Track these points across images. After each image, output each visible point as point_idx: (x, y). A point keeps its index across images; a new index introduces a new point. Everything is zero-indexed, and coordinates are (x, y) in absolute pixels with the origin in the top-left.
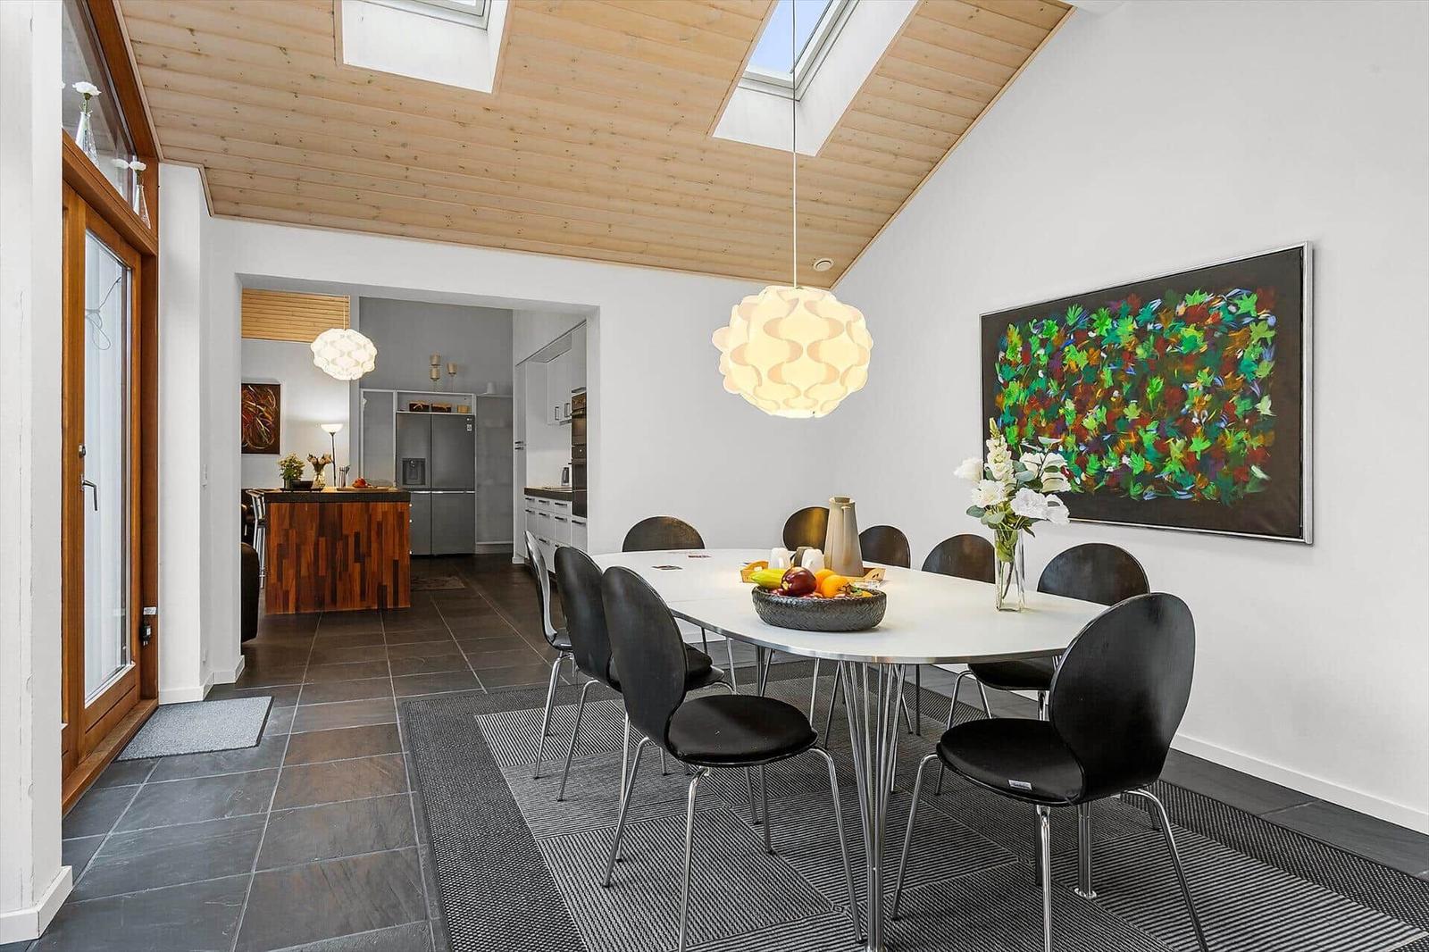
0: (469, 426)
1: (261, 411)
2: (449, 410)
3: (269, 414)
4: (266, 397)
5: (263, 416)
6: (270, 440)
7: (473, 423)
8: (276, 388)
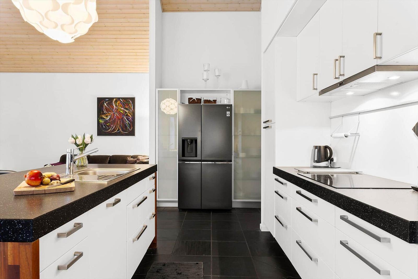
0: (228, 113)
1: (126, 112)
2: (215, 101)
3: (130, 114)
4: (128, 105)
5: (127, 115)
6: (130, 128)
7: (230, 110)
8: (133, 100)
